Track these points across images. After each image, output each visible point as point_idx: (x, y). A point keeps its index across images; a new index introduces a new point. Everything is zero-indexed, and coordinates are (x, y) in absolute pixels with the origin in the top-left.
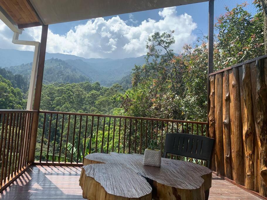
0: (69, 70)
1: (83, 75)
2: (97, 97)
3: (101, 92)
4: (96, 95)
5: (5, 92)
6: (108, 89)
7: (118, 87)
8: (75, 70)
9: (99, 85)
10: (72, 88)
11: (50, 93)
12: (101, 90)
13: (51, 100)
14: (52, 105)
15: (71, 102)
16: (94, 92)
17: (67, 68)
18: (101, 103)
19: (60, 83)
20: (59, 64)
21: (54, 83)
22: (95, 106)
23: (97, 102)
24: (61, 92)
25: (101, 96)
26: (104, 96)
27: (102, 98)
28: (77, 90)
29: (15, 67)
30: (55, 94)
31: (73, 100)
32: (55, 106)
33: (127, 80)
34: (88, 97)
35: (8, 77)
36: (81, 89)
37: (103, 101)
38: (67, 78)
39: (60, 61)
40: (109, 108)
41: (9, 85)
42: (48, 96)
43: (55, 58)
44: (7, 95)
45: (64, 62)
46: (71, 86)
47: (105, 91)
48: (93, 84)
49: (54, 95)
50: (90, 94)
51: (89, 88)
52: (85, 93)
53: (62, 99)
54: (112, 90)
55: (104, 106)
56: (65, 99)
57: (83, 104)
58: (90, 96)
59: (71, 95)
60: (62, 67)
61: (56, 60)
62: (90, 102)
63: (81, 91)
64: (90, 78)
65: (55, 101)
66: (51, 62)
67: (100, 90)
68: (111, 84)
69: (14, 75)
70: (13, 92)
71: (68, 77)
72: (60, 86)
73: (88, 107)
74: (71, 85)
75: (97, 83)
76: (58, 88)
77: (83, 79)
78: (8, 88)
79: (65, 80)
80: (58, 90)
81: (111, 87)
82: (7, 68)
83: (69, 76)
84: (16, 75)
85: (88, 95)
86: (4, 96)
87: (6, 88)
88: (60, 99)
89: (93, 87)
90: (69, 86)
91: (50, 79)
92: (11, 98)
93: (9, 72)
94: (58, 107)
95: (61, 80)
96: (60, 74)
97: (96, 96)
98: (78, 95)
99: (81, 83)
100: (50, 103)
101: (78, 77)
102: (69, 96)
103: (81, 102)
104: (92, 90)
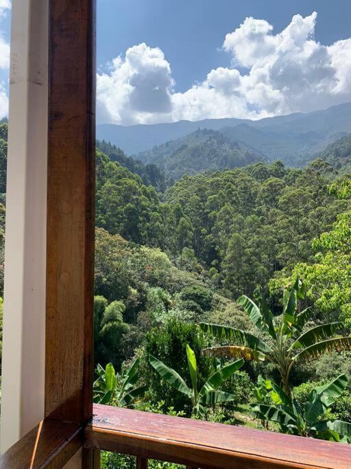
0: (226, 147)
1: (251, 152)
2: (279, 189)
3: (286, 179)
4: (278, 185)
5: (134, 194)
6: (300, 172)
7: (322, 165)
8: (236, 144)
9: (282, 166)
10: (234, 177)
11: (200, 190)
12: (287, 174)
13: (202, 201)
14: (203, 209)
15: (233, 203)
16: (273, 180)
17: (223, 143)
18: (289, 199)
19: (214, 171)
20: (210, 137)
21: (204, 172)
22: (277, 207)
23: (281, 200)
24: (216, 186)
25: (287, 187)
26: (294, 186)
27: (290, 191)
28: (242, 180)
29: (144, 153)
30: (207, 190)
31: (237, 198)
32: (208, 211)
33: (336, 149)
34: (264, 191)
35: (137, 169)
36: (250, 178)
37: (294, 196)
38: (224, 161)
39: (211, 131)
40: (306, 208)
41: (138, 181)
42: (197, 195)
43: (202, 129)
44: (137, 199)
45: (217, 132)
46: (233, 174)
47: (294, 175)
48: (270, 166)
49: (206, 192)
50: (267, 184)
51: (263, 174)
52: (256, 183)
53: (219, 198)
54: (310, 173)
55: (296, 206)
56: (223, 197)
57: (254, 203)
58: (266, 188)
59: (233, 190)
60: (215, 142)
61: (205, 132)
62: (268, 199)
63: (249, 181)
64: (263, 155)
65: (208, 203)
66: (197, 136)
67: (285, 176)
68: (304, 162)
69: (145, 165)
70: (145, 192)
71: (226, 158)
72: (215, 176)
73: (264, 210)
74: (233, 172)
75: (278, 163)
76: (211, 180)
77: (251, 158)
78: (137, 187)
79: (221, 164)
80: (212, 183)
81: (307, 167)
82: (135, 156)
83: (227, 156)
84: (147, 166)
85: (262, 188)
86: (133, 200)
87: (135, 188)
88: (215, 198)
89: (271, 171)
90: (229, 173)
91: (198, 166)
92: (143, 203)
93: (138, 162)
94: (213, 212)
95: (215, 166)
96: (212, 156)
97: (278, 187)
98: (245, 188)
99: (249, 166)
100: (200, 206)
101: (242, 155)
102: (230, 192)
103: (250, 200)
104: (269, 177)
